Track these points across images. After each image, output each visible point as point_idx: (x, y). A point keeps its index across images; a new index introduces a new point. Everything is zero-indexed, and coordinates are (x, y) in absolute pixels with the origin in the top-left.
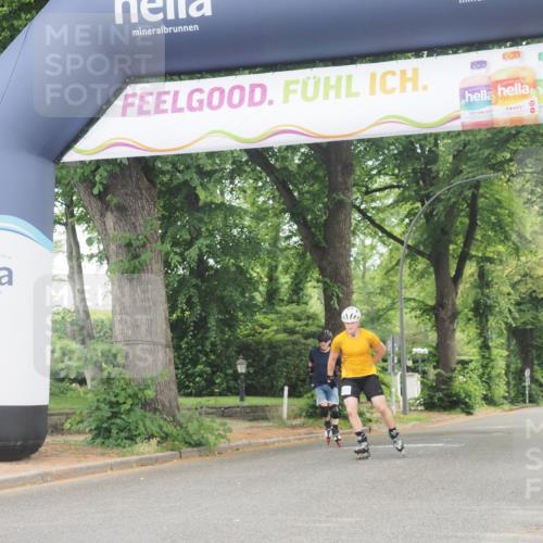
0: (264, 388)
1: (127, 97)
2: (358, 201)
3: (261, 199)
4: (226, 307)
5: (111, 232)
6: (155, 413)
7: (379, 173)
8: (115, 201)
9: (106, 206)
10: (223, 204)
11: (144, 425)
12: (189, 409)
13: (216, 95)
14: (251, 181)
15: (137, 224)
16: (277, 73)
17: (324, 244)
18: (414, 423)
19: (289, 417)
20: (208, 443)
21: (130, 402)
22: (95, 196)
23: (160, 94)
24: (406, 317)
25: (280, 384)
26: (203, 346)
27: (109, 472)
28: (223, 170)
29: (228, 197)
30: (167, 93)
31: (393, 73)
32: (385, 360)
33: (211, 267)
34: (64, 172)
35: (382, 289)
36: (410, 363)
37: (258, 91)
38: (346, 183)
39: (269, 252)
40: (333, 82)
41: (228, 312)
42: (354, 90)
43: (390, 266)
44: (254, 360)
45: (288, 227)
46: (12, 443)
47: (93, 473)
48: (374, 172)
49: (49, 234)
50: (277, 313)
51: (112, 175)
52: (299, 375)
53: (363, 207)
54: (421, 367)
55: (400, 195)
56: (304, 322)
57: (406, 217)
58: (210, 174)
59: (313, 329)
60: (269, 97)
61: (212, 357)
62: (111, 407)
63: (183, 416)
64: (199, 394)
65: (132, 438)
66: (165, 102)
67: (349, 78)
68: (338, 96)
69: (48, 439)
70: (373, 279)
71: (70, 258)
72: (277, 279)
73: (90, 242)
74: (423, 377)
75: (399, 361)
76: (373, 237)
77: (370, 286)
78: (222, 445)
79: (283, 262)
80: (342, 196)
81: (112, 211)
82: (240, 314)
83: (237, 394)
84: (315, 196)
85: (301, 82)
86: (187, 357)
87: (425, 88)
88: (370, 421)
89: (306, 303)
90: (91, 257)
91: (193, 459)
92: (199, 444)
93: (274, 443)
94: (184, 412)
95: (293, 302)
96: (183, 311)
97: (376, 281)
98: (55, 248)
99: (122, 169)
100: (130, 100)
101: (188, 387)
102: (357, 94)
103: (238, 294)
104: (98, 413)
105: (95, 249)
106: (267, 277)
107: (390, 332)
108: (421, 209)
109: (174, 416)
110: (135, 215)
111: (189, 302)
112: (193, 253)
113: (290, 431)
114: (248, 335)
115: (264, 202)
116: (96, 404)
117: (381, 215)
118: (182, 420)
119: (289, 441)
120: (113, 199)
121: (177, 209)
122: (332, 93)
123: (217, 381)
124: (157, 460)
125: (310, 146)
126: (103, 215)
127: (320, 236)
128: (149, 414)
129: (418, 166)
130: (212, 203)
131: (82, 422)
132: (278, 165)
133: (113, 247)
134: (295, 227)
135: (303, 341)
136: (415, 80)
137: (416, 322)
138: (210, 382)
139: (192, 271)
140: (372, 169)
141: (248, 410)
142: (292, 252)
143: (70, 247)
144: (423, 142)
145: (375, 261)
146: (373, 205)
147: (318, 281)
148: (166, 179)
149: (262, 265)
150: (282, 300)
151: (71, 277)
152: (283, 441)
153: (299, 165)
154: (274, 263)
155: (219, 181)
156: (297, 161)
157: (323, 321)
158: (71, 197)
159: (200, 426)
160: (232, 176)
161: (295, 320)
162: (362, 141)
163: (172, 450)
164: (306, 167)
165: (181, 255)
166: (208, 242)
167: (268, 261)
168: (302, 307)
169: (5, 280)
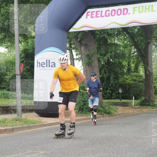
0: (127, 97)
1: (88, 13)
2: (154, 42)
3: (126, 42)
4: (116, 73)
5: (83, 52)
8: (84, 43)
9: (81, 44)
13: (113, 12)
14: (123, 37)
15: (90, 49)
16: (131, 5)
17: (144, 55)
19: (134, 106)
20: (112, 113)
22: (78, 41)
23: (97, 12)
25: (132, 96)
26: (109, 85)
27: (83, 121)
28: (114, 33)
29: (116, 42)
30: (99, 11)
33: (111, 62)
34: (69, 35)
37: (125, 11)
38: (151, 37)
39: (128, 57)
40: (147, 7)
41: (116, 75)
44: (124, 89)
45: (134, 50)
46: (56, 112)
47: (79, 121)
50: (131, 75)
51: (83, 35)
52: (137, 93)
56: (139, 78)
58: (110, 35)
59: (141, 80)
60: (129, 12)
61: (112, 88)
62: (83, 102)
64: (108, 99)
66: (98, 14)
67: (152, 6)
68: (149, 11)
71: (71, 59)
72: (130, 65)
73: (77, 55)
78: (115, 113)
79: (132, 60)
80: (150, 41)
81: (83, 46)
82: (120, 75)
83: (119, 99)
84: (142, 41)
85: (138, 8)
86: (105, 88)
89: (139, 72)
90: (77, 59)
91: (107, 117)
92: (109, 113)
93: (130, 113)
94: (104, 104)
95: (135, 72)
96: (103, 75)
99: (86, 34)
100: (89, 14)
101: (105, 97)
102: (155, 11)
103: (119, 70)
104: (80, 104)
105: (78, 57)
106: (127, 65)
109: (101, 105)
110: (90, 47)
111: (105, 72)
112: (106, 58)
113: (135, 109)
114: (123, 82)
115: (127, 43)
116: (79, 101)
118: (104, 106)
119: (135, 112)
120: (83, 42)
121: (101, 45)
122: (147, 11)
123: (113, 95)
125: (140, 26)
126: (80, 47)
127: (143, 53)
130: (111, 43)
132: (131, 32)
133: (83, 56)
134: (136, 50)
135: (138, 83)
138: (111, 95)
139: (106, 63)
141: (122, 103)
142: (135, 57)
143: (71, 56)
147: (143, 66)
148: (98, 36)
149: (126, 61)
150: (132, 71)
152: (133, 112)
153: (137, 32)
154: (130, 61)
155: (113, 37)
156: (136, 31)
157: (144, 77)
158: (71, 42)
159: (109, 108)
160: (117, 35)
161: (136, 77)
162: (156, 24)
163: (101, 115)
164: (139, 32)
165: (103, 58)
166: (110, 55)
167: (128, 60)
168: (138, 73)
169: (53, 66)
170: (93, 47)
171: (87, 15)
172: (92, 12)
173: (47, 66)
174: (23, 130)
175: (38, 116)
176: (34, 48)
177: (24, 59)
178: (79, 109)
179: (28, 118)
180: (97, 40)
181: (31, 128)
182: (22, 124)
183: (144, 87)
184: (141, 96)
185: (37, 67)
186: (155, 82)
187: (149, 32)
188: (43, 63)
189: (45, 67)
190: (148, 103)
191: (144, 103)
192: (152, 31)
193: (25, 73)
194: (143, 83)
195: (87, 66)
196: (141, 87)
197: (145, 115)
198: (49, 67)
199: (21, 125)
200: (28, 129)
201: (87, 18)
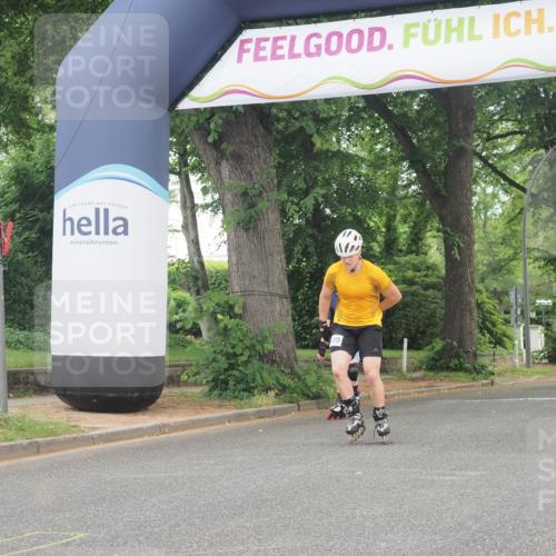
1: (243, 42)
2: (480, 147)
3: (379, 146)
5: (227, 181)
6: (272, 366)
7: (501, 119)
8: (230, 149)
9: (221, 155)
10: (339, 151)
11: (262, 377)
12: (306, 361)
13: (334, 39)
14: (368, 128)
15: (253, 173)
16: (396, 16)
17: (444, 192)
18: (537, 376)
19: (409, 370)
21: (247, 353)
22: (210, 144)
23: (276, 39)
24: (530, 267)
25: (399, 336)
27: (227, 424)
28: (341, 115)
29: (344, 146)
30: (284, 38)
31: (518, 15)
32: (507, 312)
33: (328, 217)
34: (178, 120)
35: (504, 239)
36: (533, 315)
37: (377, 36)
38: (467, 129)
39: (387, 201)
40: (454, 24)
42: (476, 33)
43: (513, 215)
45: (407, 175)
46: (129, 395)
47: (212, 425)
48: (496, 118)
49: (164, 183)
50: (396, 263)
51: (227, 122)
52: (418, 327)
53: (484, 154)
54: (544, 318)
55: (523, 141)
56: (425, 273)
57: (529, 164)
58: (326, 121)
59: (433, 280)
60: (388, 42)
62: (228, 358)
63: (301, 368)
65: (249, 390)
66: (281, 47)
67: (472, 20)
69: (165, 391)
70: (496, 228)
71: (184, 207)
72: (395, 229)
73: (205, 191)
74: (547, 329)
75: (522, 312)
76: (495, 186)
77: (491, 236)
79: (401, 211)
80: (463, 143)
81: (227, 160)
84: (435, 144)
85: (421, 25)
86: (303, 308)
87: (551, 29)
88: (492, 374)
89: (426, 254)
90: (206, 206)
91: (312, 412)
92: (317, 397)
93: (394, 395)
94: (301, 364)
95: (412, 252)
96: (299, 261)
97: (498, 231)
98: (170, 198)
99: (236, 117)
100: (246, 46)
101: (306, 339)
102: (480, 37)
104: (215, 365)
105: (209, 199)
106: (385, 227)
107: (513, 283)
108: (545, 156)
109: (292, 368)
110: (251, 164)
111: (305, 253)
112: (309, 202)
113: (410, 384)
115: (382, 149)
116: (213, 355)
117: (503, 163)
118: (301, 372)
119: (409, 394)
120: (228, 148)
121: (292, 157)
122: (454, 36)
124: (274, 413)
125: (430, 91)
126: (218, 164)
127: (440, 184)
128: (266, 366)
129: (542, 111)
130: (328, 151)
131: (197, 374)
132: (396, 111)
133: (229, 196)
134: (415, 175)
135: (423, 292)
136: (540, 20)
137: (539, 272)
139: (307, 221)
140: (494, 115)
142: (412, 200)
143: (183, 197)
144: (547, 86)
145: (498, 210)
146: (495, 151)
147: (438, 231)
148: (280, 126)
149: (381, 215)
150: (401, 251)
151: (185, 227)
152: (403, 394)
153: (417, 111)
154: (392, 213)
155: (335, 128)
156: (415, 107)
157: (443, 272)
158: (185, 146)
159: (319, 378)
160: (349, 123)
161: (414, 271)
162: (484, 85)
163: (290, 402)
164: (425, 113)
165: (298, 204)
166: (324, 192)
167: (386, 210)
168: (421, 257)
169: (120, 230)
170: (265, 165)
171: (242, 51)
172: (259, 41)
173: (98, 233)
174: (13, 458)
175: (68, 406)
176: (52, 168)
177: (14, 207)
178: (212, 384)
179: (32, 416)
180: (276, 139)
181: (41, 449)
182: (10, 434)
183: (443, 304)
184: (433, 336)
185: (64, 234)
186: (480, 287)
187: (460, 114)
188: (84, 222)
189: (89, 233)
190: (456, 362)
191: (442, 361)
192: (472, 110)
193: (21, 256)
194: (439, 290)
195: (241, 233)
196: (433, 306)
197: (445, 402)
198: (106, 233)
199: (6, 440)
200: (29, 455)
201: (240, 60)
